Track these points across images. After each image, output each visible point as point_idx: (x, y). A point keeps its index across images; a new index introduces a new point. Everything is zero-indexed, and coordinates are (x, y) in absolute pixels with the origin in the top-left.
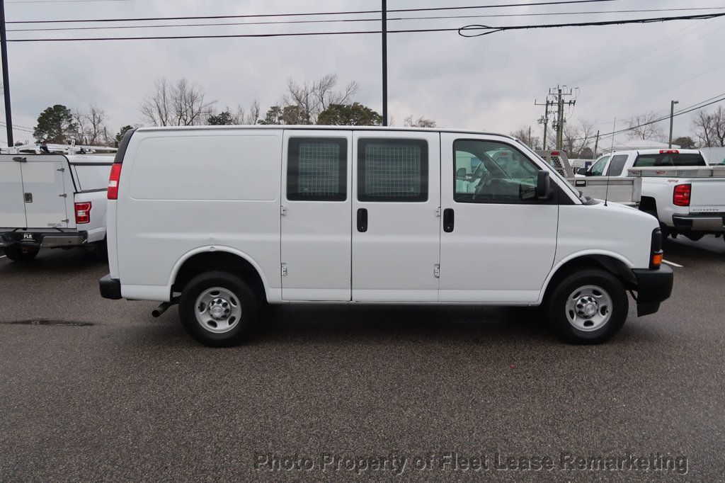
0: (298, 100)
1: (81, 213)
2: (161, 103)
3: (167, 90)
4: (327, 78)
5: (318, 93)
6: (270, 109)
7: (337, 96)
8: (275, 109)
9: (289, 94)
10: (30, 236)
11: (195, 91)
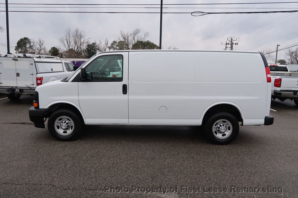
0: (124, 39)
1: (39, 82)
2: (68, 38)
3: (71, 33)
4: (136, 30)
5: (133, 36)
6: (112, 42)
7: (140, 38)
8: (115, 42)
9: (121, 36)
10: (18, 90)
11: (82, 33)
